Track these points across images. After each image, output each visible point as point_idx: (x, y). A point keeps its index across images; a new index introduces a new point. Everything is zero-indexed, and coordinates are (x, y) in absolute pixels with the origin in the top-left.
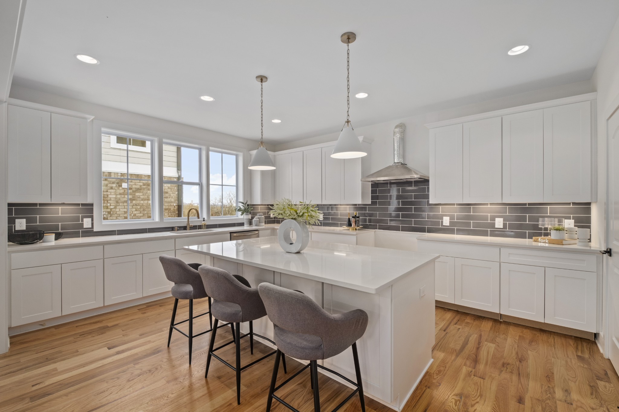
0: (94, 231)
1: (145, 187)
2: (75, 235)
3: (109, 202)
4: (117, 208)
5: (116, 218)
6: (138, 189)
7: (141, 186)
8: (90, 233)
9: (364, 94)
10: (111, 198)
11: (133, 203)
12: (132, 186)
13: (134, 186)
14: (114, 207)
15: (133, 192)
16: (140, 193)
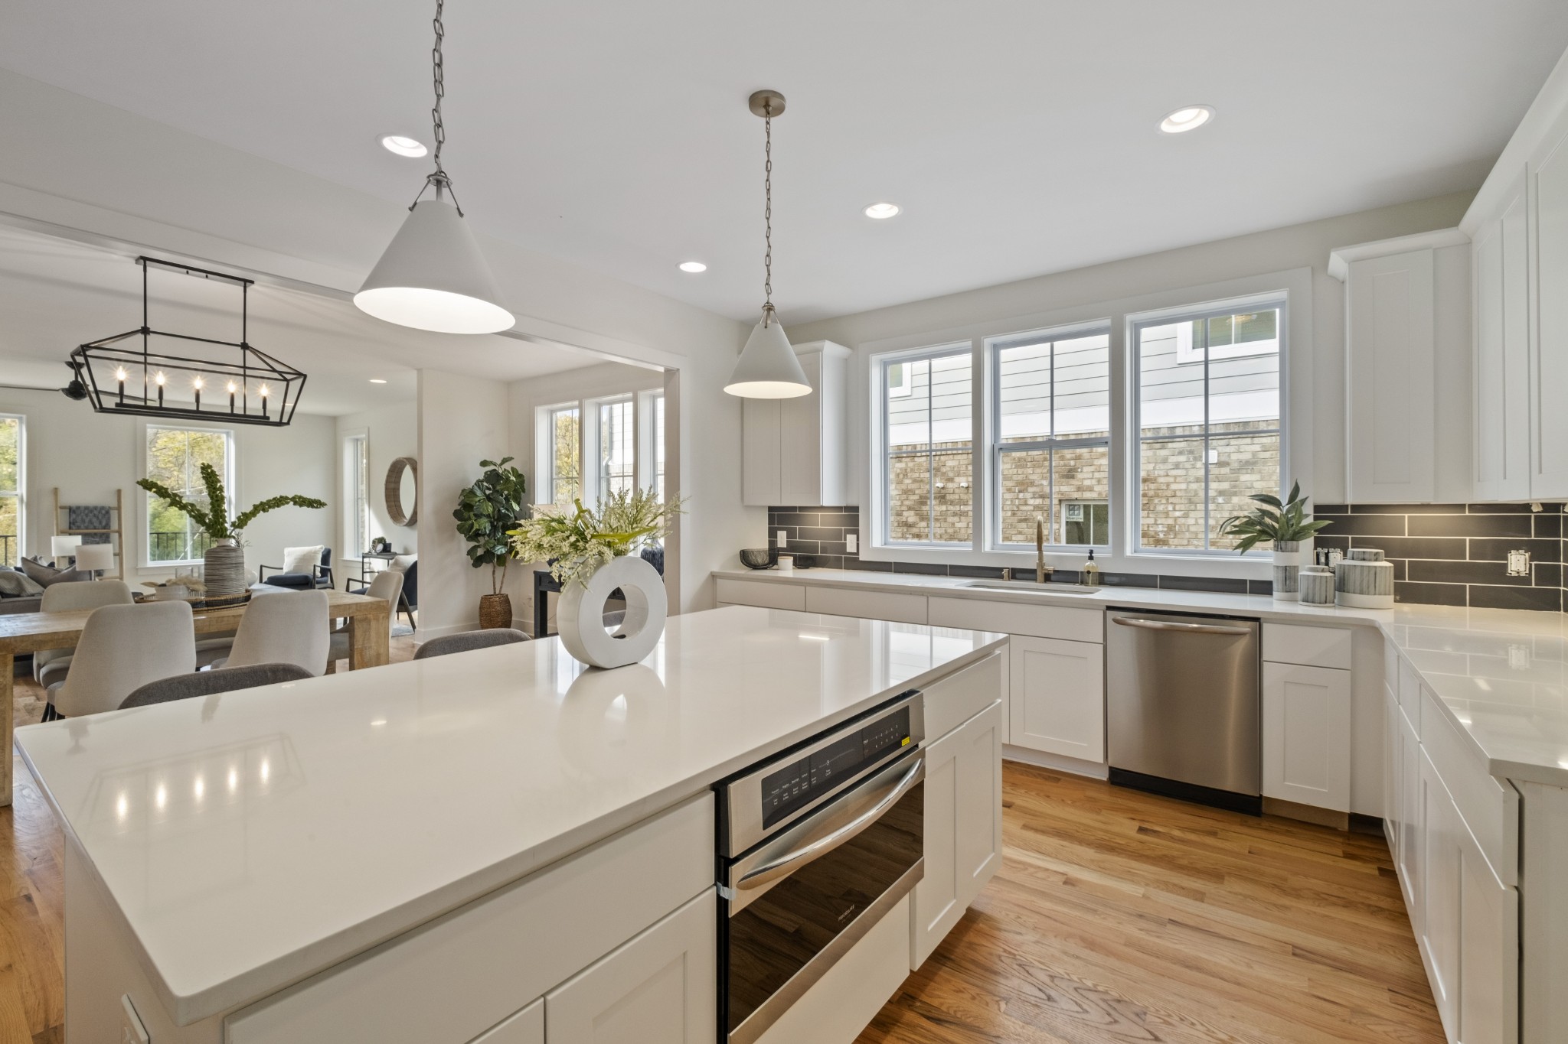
0: (860, 559)
1: (1267, 455)
2: (836, 564)
3: (1171, 500)
4: (1191, 515)
5: (1189, 541)
6: (1247, 463)
7: (1254, 454)
8: (853, 563)
10: (1175, 491)
11: (1233, 502)
12: (1229, 456)
13: (1234, 457)
14: (1182, 512)
15: (1234, 472)
16: (1254, 475)
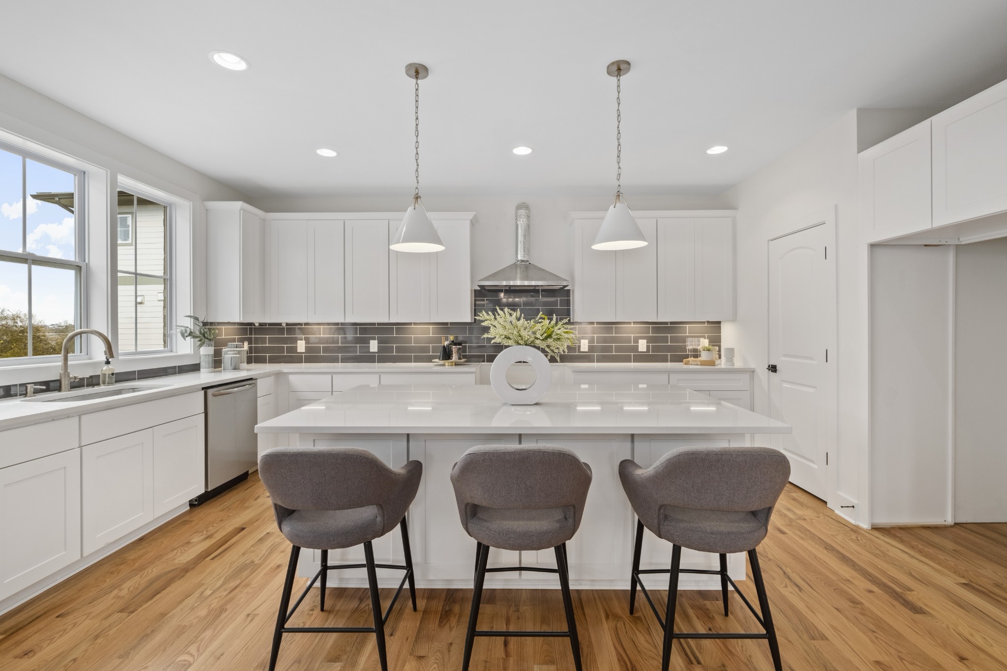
9: (526, 148)
